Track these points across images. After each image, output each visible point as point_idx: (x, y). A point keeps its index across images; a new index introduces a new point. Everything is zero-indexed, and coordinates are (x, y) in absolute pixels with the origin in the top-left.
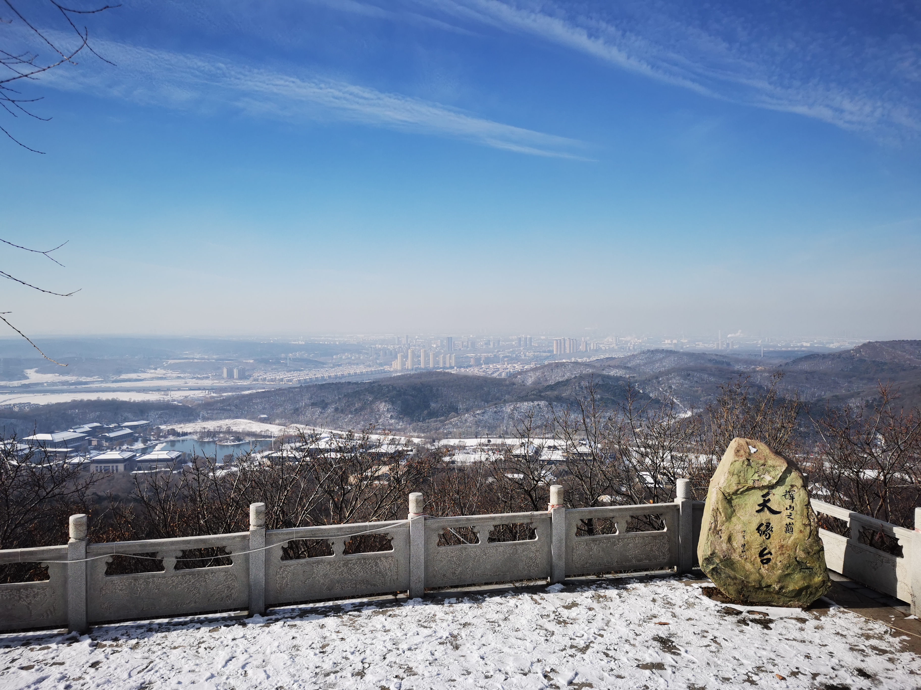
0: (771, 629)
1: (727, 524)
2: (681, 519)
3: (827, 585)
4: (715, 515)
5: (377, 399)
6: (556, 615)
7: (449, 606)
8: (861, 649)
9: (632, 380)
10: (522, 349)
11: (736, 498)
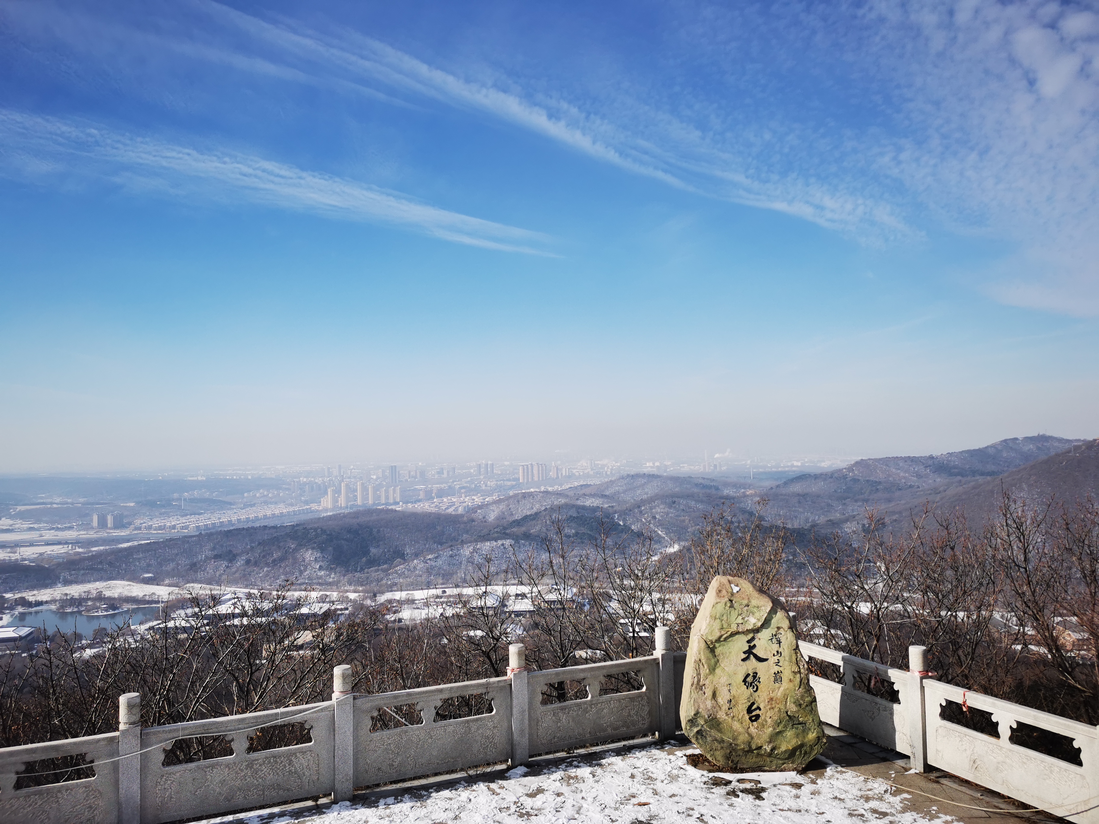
0: (764, 799)
1: (710, 677)
2: (661, 674)
3: (822, 742)
4: (697, 668)
5: (301, 545)
6: (518, 807)
7: (385, 809)
8: (860, 813)
9: (611, 510)
10: (482, 477)
11: (720, 646)
